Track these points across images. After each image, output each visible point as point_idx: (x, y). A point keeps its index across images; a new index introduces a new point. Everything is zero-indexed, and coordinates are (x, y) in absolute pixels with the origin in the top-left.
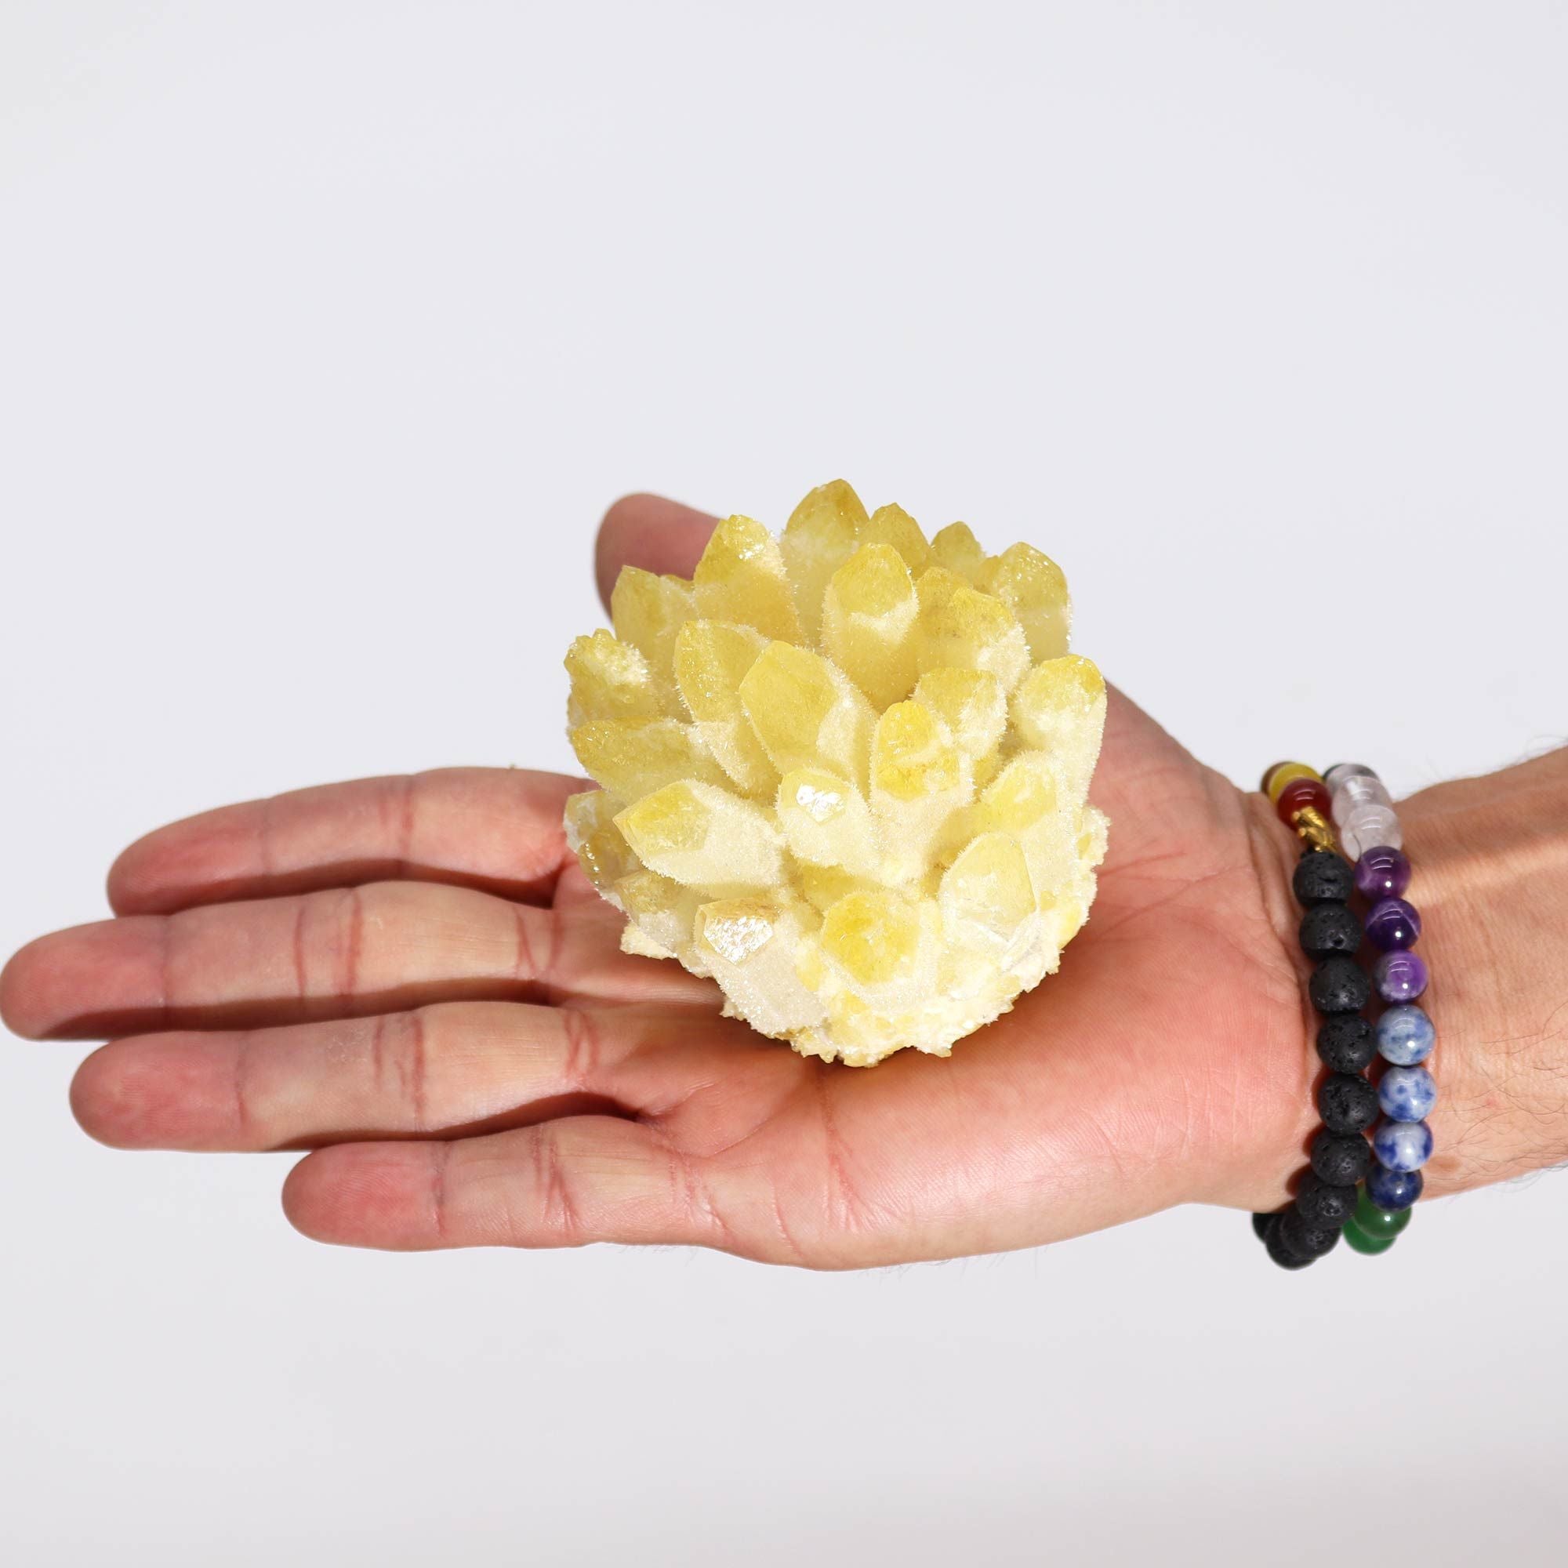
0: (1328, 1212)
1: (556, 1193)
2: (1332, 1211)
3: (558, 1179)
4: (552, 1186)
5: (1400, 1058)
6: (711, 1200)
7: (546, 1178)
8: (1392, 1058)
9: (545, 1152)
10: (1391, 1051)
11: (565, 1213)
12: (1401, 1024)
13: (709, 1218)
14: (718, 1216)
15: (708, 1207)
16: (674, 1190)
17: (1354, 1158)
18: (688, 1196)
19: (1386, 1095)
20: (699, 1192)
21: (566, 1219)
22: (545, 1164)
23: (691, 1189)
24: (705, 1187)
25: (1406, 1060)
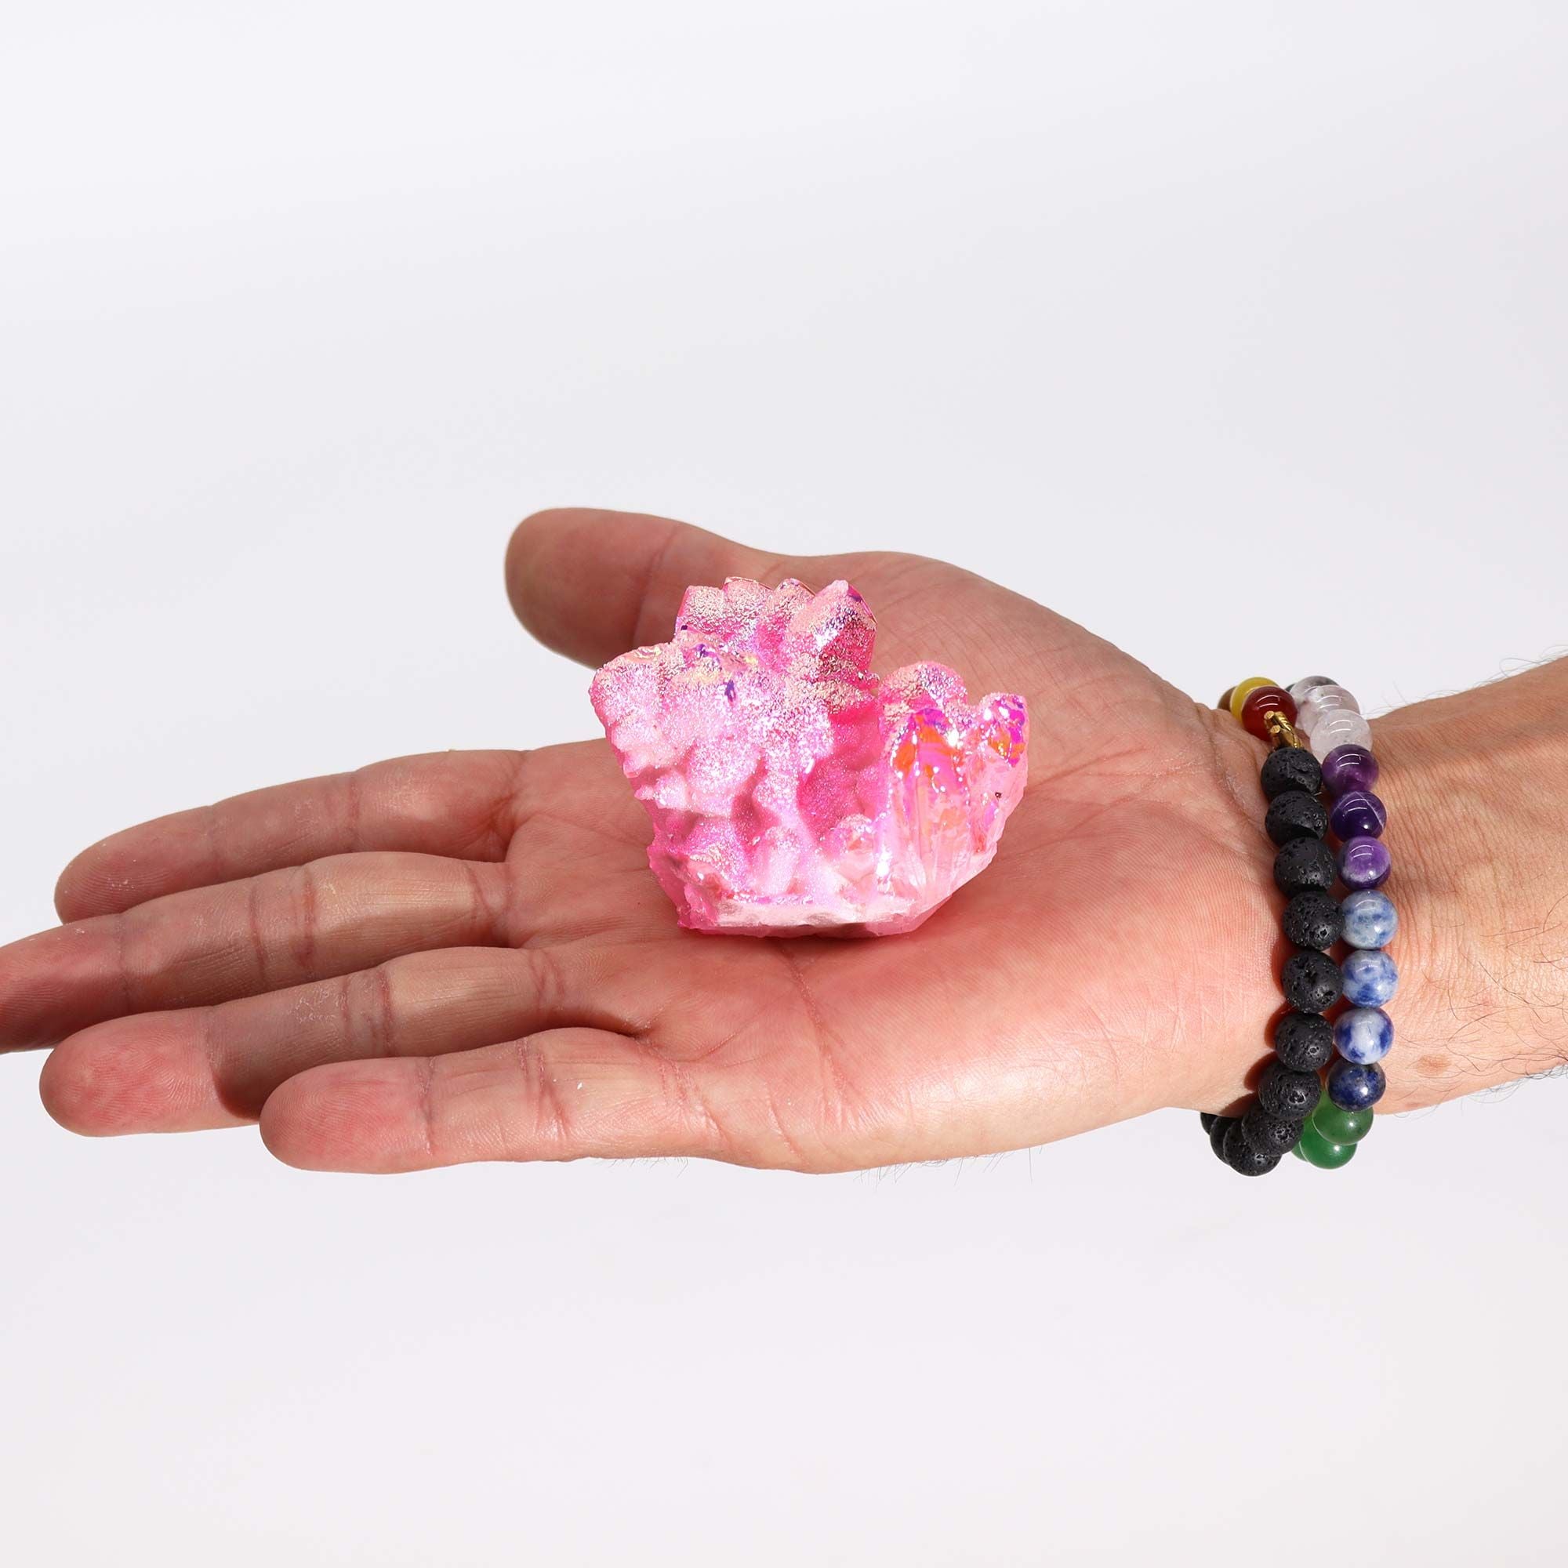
0: (1293, 1100)
1: (547, 1101)
2: (1296, 1099)
3: (548, 1088)
4: (542, 1093)
5: (1364, 939)
6: (705, 1102)
7: (536, 1088)
8: (1355, 940)
9: (533, 1062)
10: (1357, 932)
11: (557, 1121)
12: (1366, 905)
13: (703, 1119)
14: (712, 1117)
15: (700, 1109)
16: (665, 1093)
17: (1321, 1039)
18: (680, 1098)
19: (1351, 975)
20: (690, 1093)
21: (559, 1128)
22: (534, 1073)
23: (683, 1093)
24: (697, 1089)
25: (1370, 942)
